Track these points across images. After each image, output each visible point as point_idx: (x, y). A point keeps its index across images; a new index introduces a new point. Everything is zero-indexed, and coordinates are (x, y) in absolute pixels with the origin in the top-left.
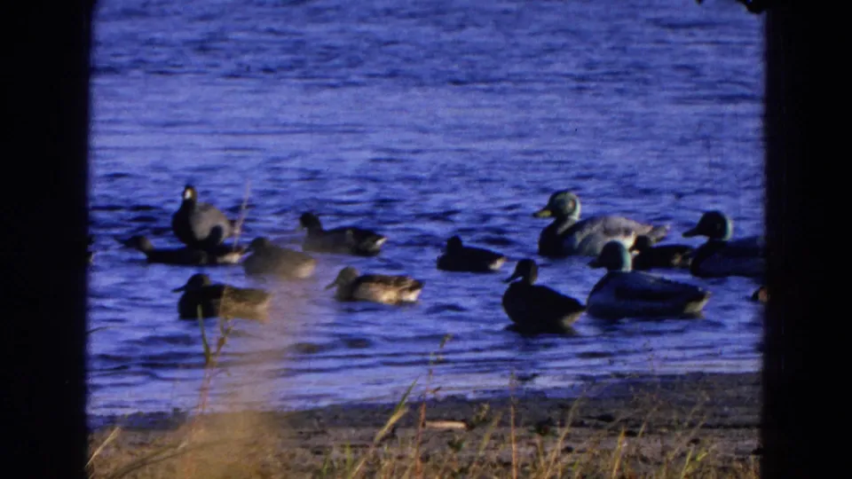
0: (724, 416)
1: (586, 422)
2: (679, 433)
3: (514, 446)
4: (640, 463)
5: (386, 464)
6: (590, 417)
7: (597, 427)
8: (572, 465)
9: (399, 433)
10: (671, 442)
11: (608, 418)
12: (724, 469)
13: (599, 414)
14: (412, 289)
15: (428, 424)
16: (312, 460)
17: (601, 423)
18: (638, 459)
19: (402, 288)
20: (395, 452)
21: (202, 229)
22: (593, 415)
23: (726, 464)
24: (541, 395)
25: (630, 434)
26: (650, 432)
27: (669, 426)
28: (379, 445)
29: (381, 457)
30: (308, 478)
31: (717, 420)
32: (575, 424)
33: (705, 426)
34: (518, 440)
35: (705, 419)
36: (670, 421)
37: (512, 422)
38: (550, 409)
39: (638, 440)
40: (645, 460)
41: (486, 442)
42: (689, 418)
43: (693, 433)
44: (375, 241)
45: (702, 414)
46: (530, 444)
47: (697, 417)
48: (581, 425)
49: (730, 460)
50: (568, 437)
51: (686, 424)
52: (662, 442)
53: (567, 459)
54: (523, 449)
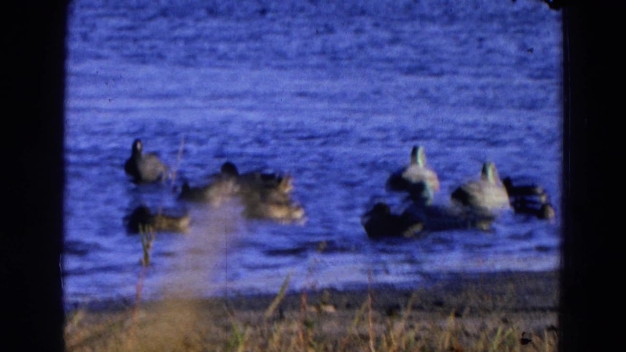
0: (526, 302)
1: (424, 306)
2: (492, 315)
3: (371, 324)
6: (426, 303)
7: (432, 310)
9: (286, 314)
10: (487, 322)
11: (439, 303)
13: (434, 300)
15: (308, 308)
16: (222, 335)
17: (436, 307)
18: (463, 334)
20: (283, 329)
22: (429, 301)
24: (389, 288)
25: (458, 315)
26: (472, 314)
27: (486, 310)
28: (272, 324)
29: (273, 332)
30: (219, 350)
31: (521, 305)
32: (414, 308)
33: (512, 310)
34: (374, 319)
35: (513, 304)
36: (486, 306)
37: (369, 306)
38: (397, 297)
39: (464, 320)
40: (467, 334)
43: (503, 314)
46: (382, 323)
48: (421, 308)
49: (530, 334)
50: (409, 318)
51: (499, 308)
52: (481, 322)
54: (377, 327)
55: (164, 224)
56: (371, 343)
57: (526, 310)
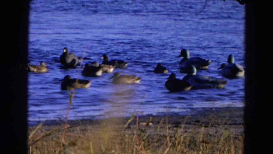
0: (236, 121)
1: (191, 123)
2: (221, 127)
3: (168, 130)
4: (209, 136)
5: (127, 136)
6: (192, 121)
7: (194, 124)
8: (186, 136)
9: (131, 126)
10: (218, 129)
11: (198, 122)
12: (236, 138)
13: (196, 120)
14: (137, 80)
15: (141, 123)
17: (196, 123)
18: (208, 134)
19: (134, 79)
20: (130, 132)
21: (69, 60)
22: (194, 120)
23: (236, 136)
24: (176, 114)
25: (205, 127)
26: (212, 126)
27: (218, 124)
28: (125, 130)
29: (126, 134)
31: (233, 122)
32: (187, 123)
33: (230, 124)
34: (169, 128)
35: (229, 122)
36: (218, 122)
37: (167, 122)
38: (180, 118)
39: (209, 128)
40: (210, 135)
41: (158, 129)
42: (224, 121)
43: (226, 126)
44: (125, 65)
45: (228, 120)
46: (173, 130)
47: (227, 121)
48: (190, 124)
49: (238, 135)
50: (185, 128)
51: (223, 123)
52: (216, 129)
53: (185, 135)
54: (171, 132)
55: (79, 85)
56: (168, 138)
57: (235, 124)
